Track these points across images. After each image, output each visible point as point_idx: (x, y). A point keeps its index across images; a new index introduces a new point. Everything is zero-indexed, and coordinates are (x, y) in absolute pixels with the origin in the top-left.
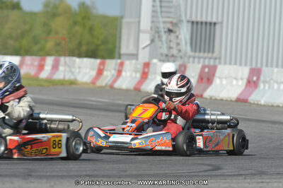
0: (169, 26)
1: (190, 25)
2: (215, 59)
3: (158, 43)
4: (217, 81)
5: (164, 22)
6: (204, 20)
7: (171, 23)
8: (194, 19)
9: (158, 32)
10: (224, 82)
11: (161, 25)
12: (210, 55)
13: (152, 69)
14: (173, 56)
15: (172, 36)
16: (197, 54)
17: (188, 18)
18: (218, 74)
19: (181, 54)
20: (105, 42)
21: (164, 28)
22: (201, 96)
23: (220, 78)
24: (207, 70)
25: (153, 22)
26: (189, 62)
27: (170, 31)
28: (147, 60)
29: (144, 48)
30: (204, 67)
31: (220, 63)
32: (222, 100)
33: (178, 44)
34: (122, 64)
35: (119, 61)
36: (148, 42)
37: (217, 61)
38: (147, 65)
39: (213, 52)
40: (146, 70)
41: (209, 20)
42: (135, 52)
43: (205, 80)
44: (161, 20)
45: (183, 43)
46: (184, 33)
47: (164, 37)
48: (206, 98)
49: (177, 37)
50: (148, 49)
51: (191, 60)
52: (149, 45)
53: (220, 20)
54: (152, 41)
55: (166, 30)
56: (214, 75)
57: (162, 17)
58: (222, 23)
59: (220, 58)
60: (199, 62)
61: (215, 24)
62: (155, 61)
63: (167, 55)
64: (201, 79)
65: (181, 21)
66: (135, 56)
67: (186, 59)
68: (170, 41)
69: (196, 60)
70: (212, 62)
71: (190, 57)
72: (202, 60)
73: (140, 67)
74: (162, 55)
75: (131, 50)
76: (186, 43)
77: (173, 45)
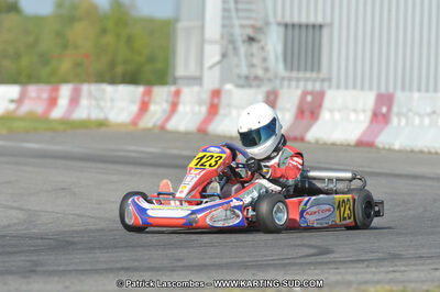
0: (250, 32)
1: (282, 30)
2: (323, 80)
3: (232, 59)
4: (325, 115)
5: (242, 26)
6: (304, 20)
7: (253, 27)
8: (288, 20)
9: (232, 41)
10: (337, 116)
11: (237, 31)
12: (314, 75)
13: (224, 99)
14: (256, 78)
15: (255, 47)
16: (294, 74)
17: (279, 19)
18: (327, 103)
19: (270, 75)
20: (151, 59)
21: (242, 35)
22: (302, 139)
23: (331, 111)
24: (309, 98)
25: (224, 26)
26: (282, 87)
27: (251, 39)
28: (216, 85)
29: (212, 67)
30: (305, 94)
31: (330, 87)
32: (334, 144)
33: (265, 60)
34: (177, 93)
35: (173, 88)
36: (217, 58)
37: (326, 84)
38: (216, 93)
39: (319, 70)
40: (216, 101)
41: (312, 20)
42: (197, 74)
43: (307, 114)
44: (236, 22)
45: (272, 58)
46: (274, 42)
47: (242, 49)
48: (309, 143)
49: (263, 48)
50: (217, 68)
51: (286, 83)
52: (219, 63)
53: (328, 20)
54: (224, 56)
55: (245, 38)
56: (320, 106)
57: (239, 18)
58: (331, 25)
59: (330, 80)
60: (297, 87)
61: (321, 26)
62: (229, 86)
63: (247, 78)
64: (301, 113)
65: (267, 23)
66: (197, 80)
67: (278, 82)
68: (252, 55)
69: (293, 83)
70: (318, 87)
71: (283, 79)
72: (302, 84)
73: (206, 96)
74: (239, 77)
75: (192, 70)
76: (276, 58)
77: (256, 61)
